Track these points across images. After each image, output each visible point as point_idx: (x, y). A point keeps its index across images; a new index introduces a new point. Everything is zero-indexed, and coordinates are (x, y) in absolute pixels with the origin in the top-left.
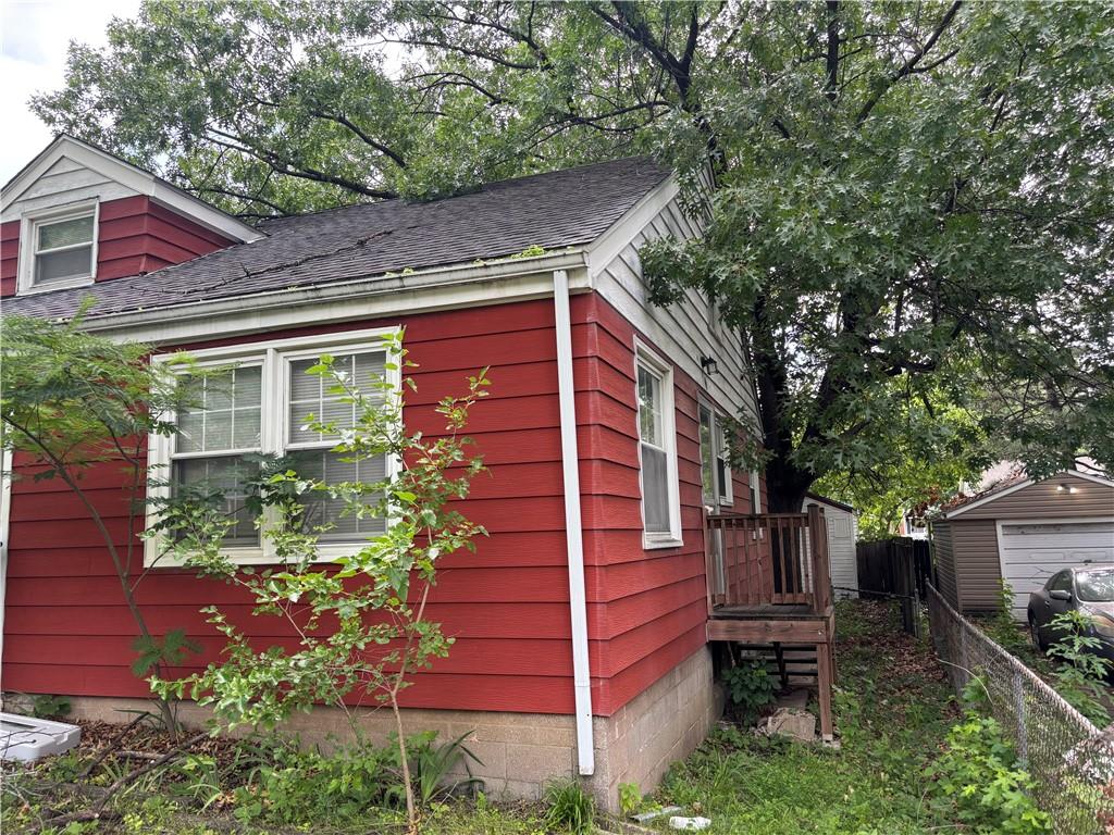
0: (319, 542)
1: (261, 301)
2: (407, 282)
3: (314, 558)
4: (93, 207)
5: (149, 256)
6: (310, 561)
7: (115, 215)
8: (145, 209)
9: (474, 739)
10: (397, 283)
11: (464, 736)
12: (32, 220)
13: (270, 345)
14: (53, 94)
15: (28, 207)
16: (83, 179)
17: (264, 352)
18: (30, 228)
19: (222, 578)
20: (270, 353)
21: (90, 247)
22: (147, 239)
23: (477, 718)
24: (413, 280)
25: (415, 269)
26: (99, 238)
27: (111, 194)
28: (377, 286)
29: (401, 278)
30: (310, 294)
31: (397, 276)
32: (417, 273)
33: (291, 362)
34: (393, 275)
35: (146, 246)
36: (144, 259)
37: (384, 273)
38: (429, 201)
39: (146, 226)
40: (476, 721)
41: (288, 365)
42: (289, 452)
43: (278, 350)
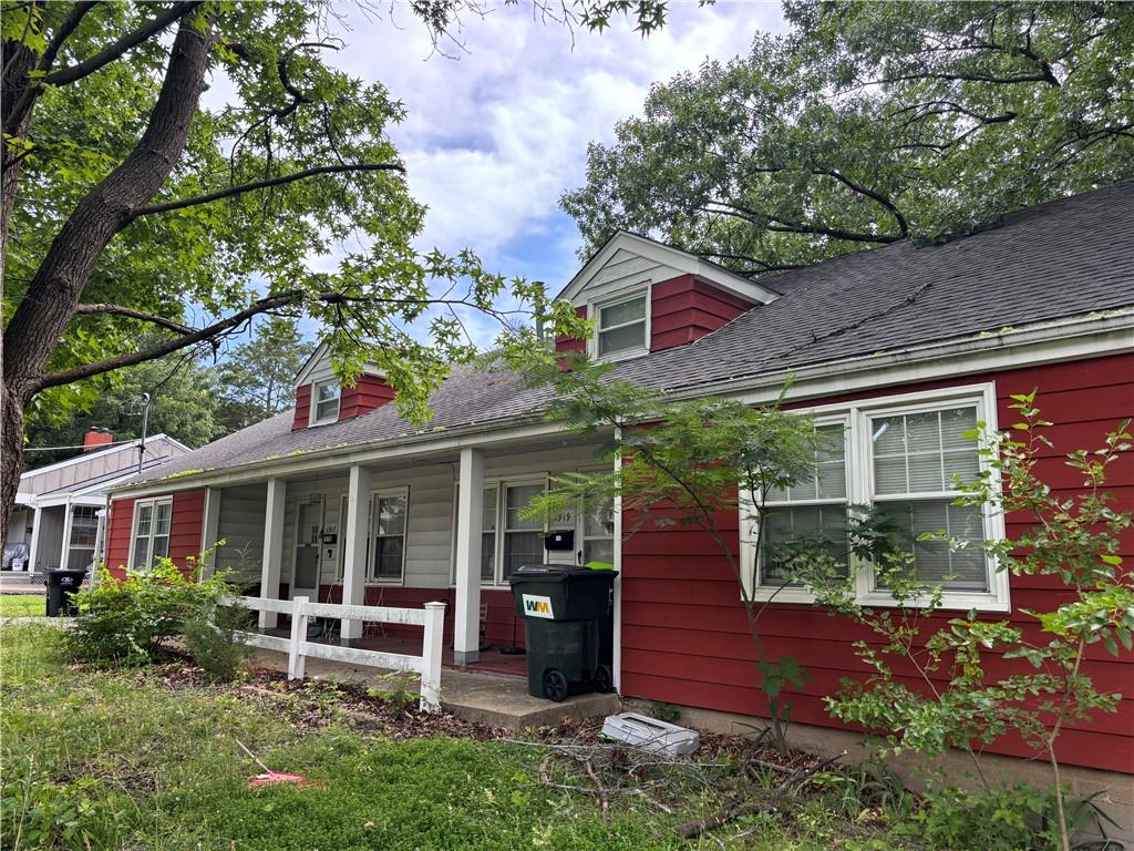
0: (944, 588)
1: (848, 366)
2: (1005, 341)
3: (940, 604)
4: (646, 289)
5: (694, 326)
6: (936, 607)
7: (666, 294)
8: (691, 286)
9: (1107, 799)
10: (996, 342)
11: (1094, 795)
12: (595, 305)
13: (853, 405)
14: (577, 191)
15: (592, 294)
16: (637, 266)
17: (848, 411)
18: (594, 311)
19: (850, 616)
20: (854, 412)
21: (643, 323)
22: (694, 311)
23: (1110, 779)
24: (1012, 336)
25: (1014, 326)
26: (652, 313)
27: (661, 276)
28: (972, 346)
29: (1000, 337)
30: (899, 358)
31: (996, 335)
32: (1016, 331)
33: (873, 420)
34: (990, 335)
35: (693, 318)
36: (691, 329)
37: (978, 333)
38: (942, 243)
39: (692, 301)
40: (1110, 783)
41: (870, 422)
42: (877, 503)
43: (860, 409)
